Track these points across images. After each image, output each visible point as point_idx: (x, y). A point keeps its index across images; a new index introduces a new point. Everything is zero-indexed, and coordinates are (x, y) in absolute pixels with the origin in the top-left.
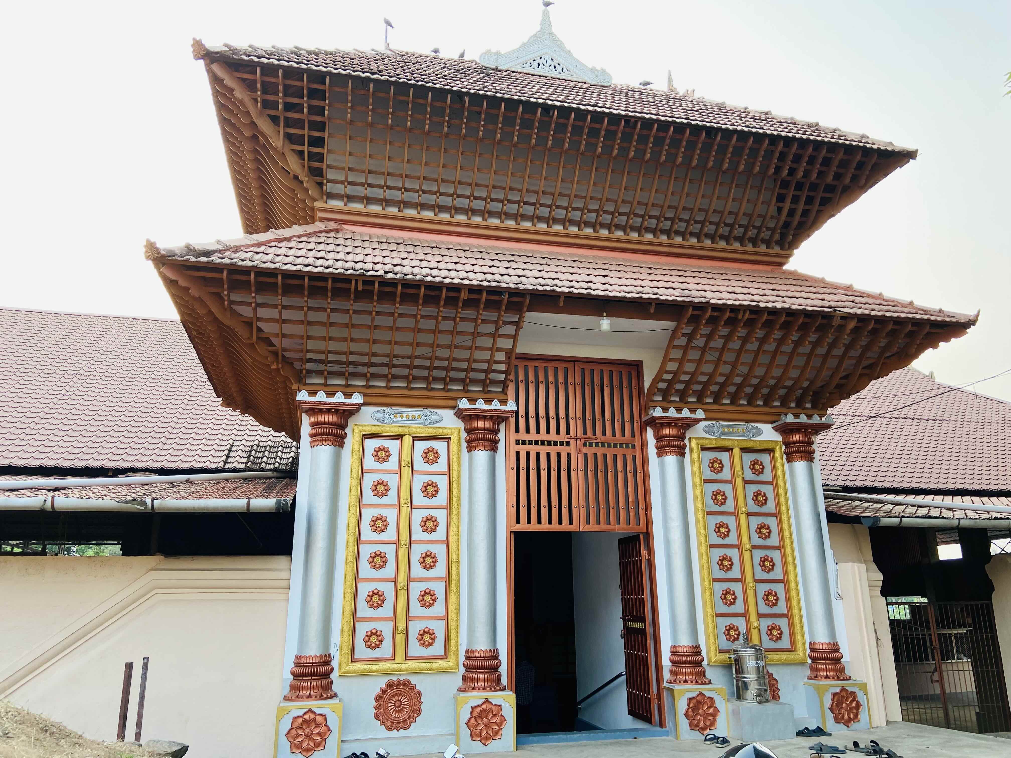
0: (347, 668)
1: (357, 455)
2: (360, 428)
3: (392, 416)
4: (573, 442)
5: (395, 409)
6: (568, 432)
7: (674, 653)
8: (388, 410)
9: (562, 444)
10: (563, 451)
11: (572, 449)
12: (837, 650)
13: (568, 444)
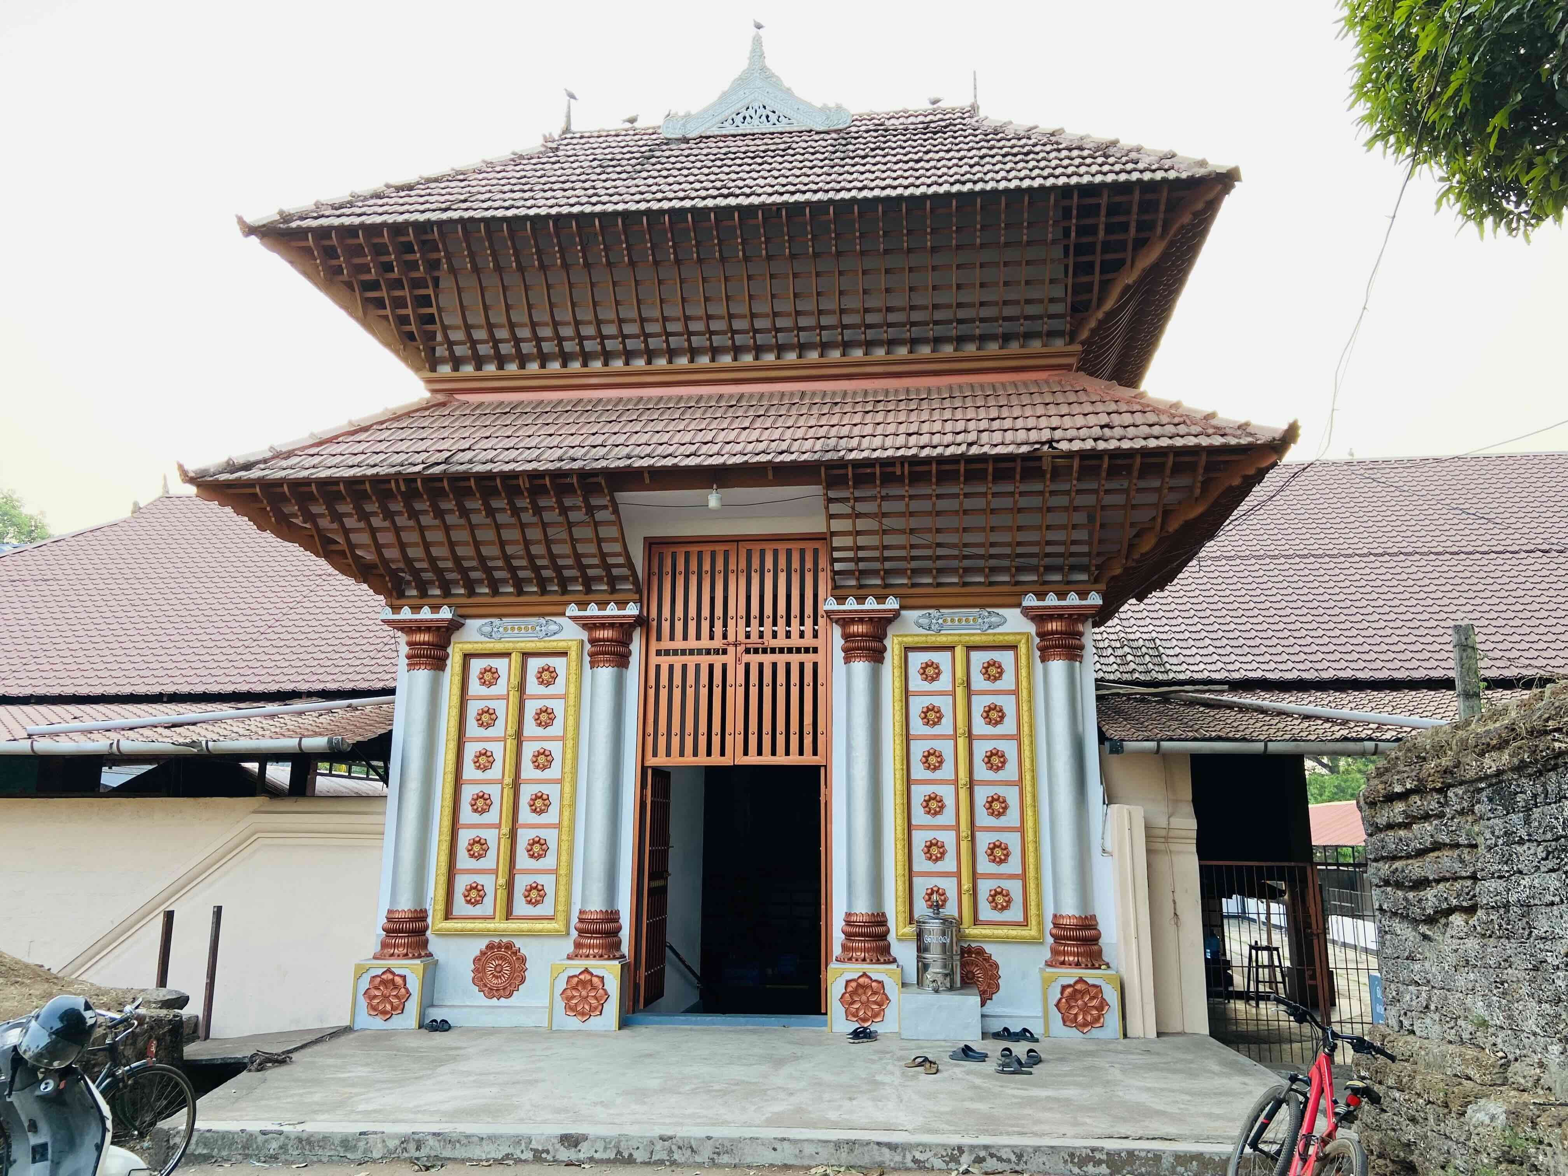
0: (440, 926)
1: (457, 680)
2: (460, 646)
3: (501, 629)
4: (731, 650)
5: (505, 620)
6: (725, 637)
7: (848, 923)
8: (496, 621)
9: (717, 652)
10: (718, 661)
11: (729, 659)
12: (1094, 927)
13: (725, 652)
